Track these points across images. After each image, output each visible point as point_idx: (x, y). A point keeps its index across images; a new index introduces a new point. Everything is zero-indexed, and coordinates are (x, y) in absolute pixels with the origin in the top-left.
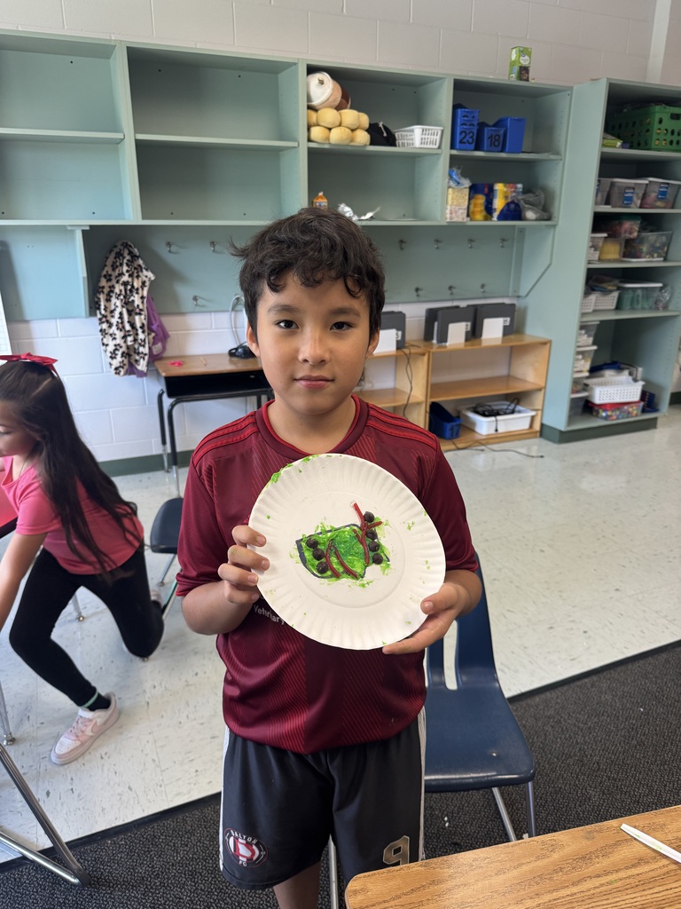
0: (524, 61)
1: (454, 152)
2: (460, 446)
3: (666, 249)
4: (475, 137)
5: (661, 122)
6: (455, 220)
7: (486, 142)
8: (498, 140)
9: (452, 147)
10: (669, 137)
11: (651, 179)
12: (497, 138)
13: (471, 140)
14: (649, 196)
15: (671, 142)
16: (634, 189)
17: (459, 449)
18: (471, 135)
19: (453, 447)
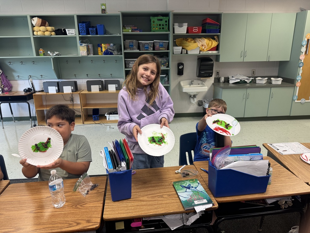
0: (103, 7)
1: (80, 36)
2: (96, 123)
3: (167, 64)
4: (85, 31)
5: (154, 22)
6: (83, 55)
7: (90, 32)
8: (94, 31)
9: (79, 34)
10: (159, 27)
11: (154, 41)
12: (93, 31)
13: (84, 32)
14: (156, 46)
15: (160, 29)
16: (148, 44)
17: (96, 124)
18: (84, 30)
19: (94, 123)
